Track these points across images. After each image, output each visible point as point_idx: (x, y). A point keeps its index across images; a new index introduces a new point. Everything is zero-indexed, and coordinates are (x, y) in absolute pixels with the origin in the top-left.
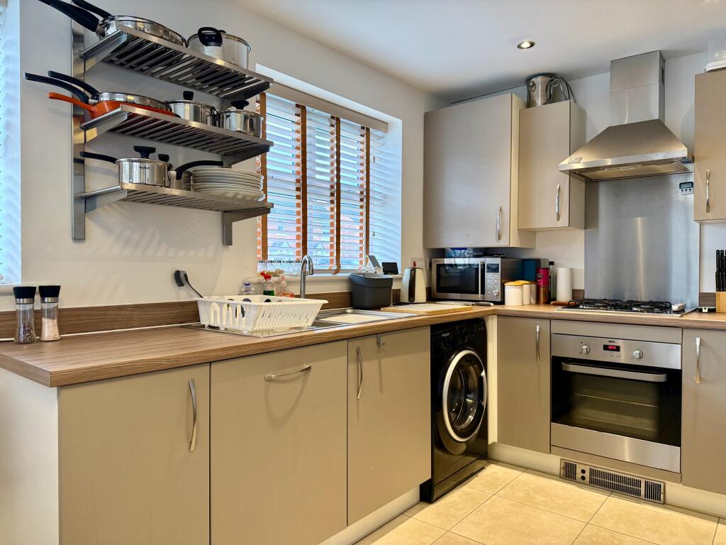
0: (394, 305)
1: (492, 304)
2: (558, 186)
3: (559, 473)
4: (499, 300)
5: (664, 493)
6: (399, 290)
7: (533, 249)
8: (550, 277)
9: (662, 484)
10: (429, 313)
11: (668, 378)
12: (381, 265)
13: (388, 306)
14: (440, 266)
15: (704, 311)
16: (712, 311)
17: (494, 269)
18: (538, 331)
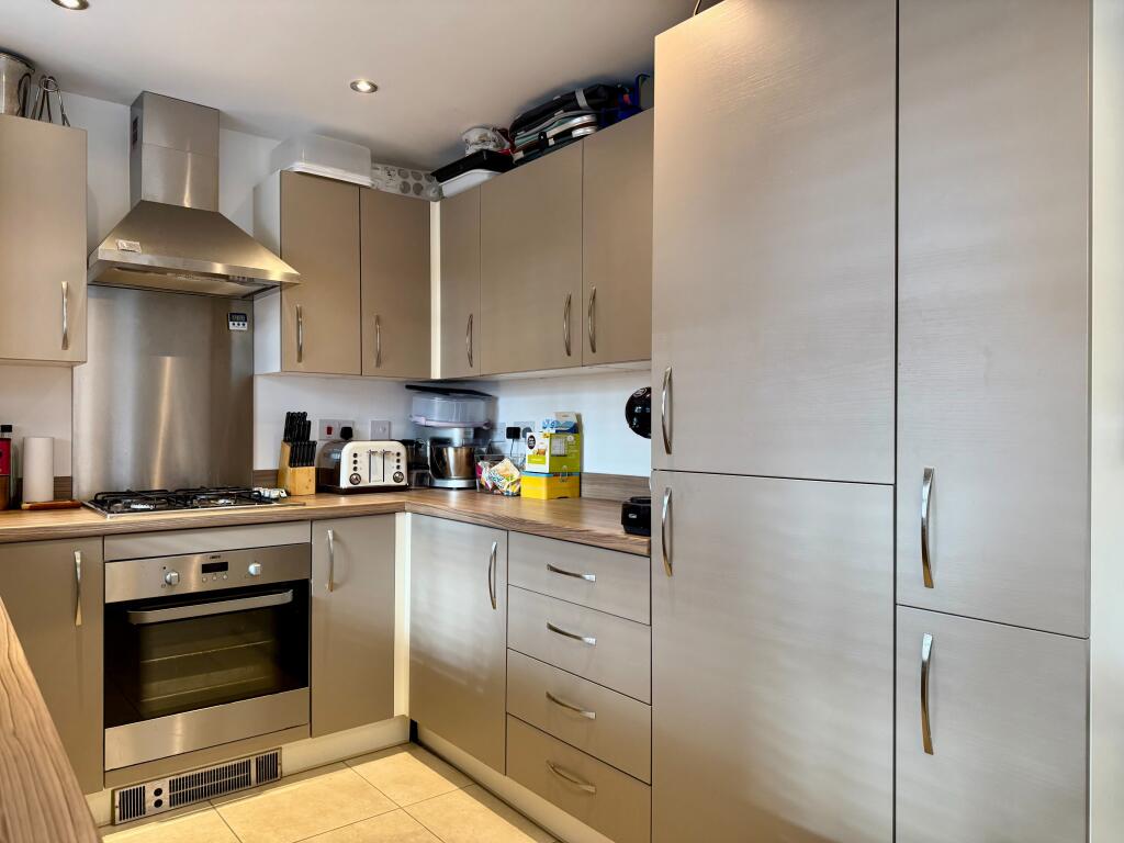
3: (110, 818)
5: (281, 764)
9: (276, 752)
11: (294, 595)
18: (78, 561)
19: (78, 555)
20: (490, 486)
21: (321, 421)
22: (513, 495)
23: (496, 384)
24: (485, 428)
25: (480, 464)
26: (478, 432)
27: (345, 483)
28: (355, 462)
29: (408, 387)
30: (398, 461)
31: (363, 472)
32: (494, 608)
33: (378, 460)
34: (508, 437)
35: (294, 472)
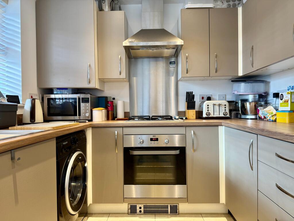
0: (18, 125)
1: (87, 121)
2: (120, 56)
3: (127, 212)
4: (90, 119)
5: (178, 209)
6: (22, 115)
7: (103, 91)
8: (114, 106)
9: (178, 205)
10: (54, 128)
11: (180, 152)
12: (5, 97)
13: (14, 126)
14: (49, 100)
15: (184, 119)
16: (186, 118)
17: (85, 100)
18: (116, 134)
19: (116, 132)
20: (263, 117)
21: (200, 95)
22: (272, 121)
23: (269, 76)
24: (263, 94)
25: (258, 108)
26: (261, 96)
27: (204, 115)
28: (208, 108)
29: (232, 81)
30: (225, 108)
31: (211, 111)
32: (252, 170)
33: (217, 107)
34: (274, 97)
35: (188, 112)
